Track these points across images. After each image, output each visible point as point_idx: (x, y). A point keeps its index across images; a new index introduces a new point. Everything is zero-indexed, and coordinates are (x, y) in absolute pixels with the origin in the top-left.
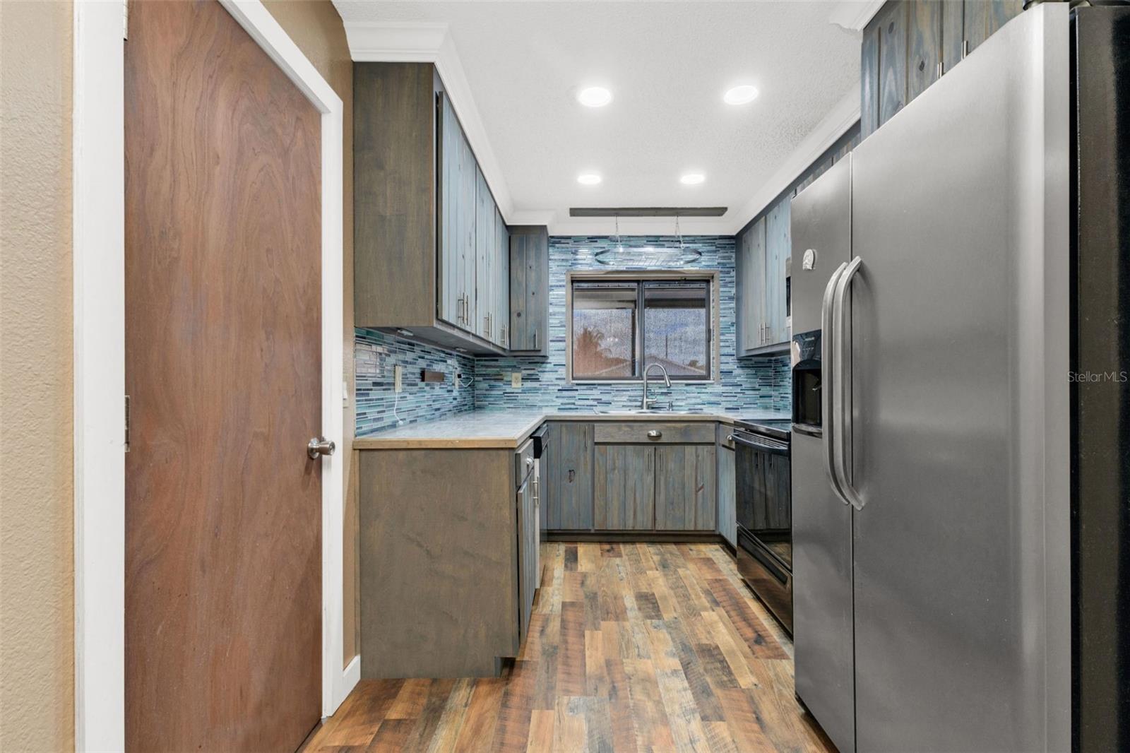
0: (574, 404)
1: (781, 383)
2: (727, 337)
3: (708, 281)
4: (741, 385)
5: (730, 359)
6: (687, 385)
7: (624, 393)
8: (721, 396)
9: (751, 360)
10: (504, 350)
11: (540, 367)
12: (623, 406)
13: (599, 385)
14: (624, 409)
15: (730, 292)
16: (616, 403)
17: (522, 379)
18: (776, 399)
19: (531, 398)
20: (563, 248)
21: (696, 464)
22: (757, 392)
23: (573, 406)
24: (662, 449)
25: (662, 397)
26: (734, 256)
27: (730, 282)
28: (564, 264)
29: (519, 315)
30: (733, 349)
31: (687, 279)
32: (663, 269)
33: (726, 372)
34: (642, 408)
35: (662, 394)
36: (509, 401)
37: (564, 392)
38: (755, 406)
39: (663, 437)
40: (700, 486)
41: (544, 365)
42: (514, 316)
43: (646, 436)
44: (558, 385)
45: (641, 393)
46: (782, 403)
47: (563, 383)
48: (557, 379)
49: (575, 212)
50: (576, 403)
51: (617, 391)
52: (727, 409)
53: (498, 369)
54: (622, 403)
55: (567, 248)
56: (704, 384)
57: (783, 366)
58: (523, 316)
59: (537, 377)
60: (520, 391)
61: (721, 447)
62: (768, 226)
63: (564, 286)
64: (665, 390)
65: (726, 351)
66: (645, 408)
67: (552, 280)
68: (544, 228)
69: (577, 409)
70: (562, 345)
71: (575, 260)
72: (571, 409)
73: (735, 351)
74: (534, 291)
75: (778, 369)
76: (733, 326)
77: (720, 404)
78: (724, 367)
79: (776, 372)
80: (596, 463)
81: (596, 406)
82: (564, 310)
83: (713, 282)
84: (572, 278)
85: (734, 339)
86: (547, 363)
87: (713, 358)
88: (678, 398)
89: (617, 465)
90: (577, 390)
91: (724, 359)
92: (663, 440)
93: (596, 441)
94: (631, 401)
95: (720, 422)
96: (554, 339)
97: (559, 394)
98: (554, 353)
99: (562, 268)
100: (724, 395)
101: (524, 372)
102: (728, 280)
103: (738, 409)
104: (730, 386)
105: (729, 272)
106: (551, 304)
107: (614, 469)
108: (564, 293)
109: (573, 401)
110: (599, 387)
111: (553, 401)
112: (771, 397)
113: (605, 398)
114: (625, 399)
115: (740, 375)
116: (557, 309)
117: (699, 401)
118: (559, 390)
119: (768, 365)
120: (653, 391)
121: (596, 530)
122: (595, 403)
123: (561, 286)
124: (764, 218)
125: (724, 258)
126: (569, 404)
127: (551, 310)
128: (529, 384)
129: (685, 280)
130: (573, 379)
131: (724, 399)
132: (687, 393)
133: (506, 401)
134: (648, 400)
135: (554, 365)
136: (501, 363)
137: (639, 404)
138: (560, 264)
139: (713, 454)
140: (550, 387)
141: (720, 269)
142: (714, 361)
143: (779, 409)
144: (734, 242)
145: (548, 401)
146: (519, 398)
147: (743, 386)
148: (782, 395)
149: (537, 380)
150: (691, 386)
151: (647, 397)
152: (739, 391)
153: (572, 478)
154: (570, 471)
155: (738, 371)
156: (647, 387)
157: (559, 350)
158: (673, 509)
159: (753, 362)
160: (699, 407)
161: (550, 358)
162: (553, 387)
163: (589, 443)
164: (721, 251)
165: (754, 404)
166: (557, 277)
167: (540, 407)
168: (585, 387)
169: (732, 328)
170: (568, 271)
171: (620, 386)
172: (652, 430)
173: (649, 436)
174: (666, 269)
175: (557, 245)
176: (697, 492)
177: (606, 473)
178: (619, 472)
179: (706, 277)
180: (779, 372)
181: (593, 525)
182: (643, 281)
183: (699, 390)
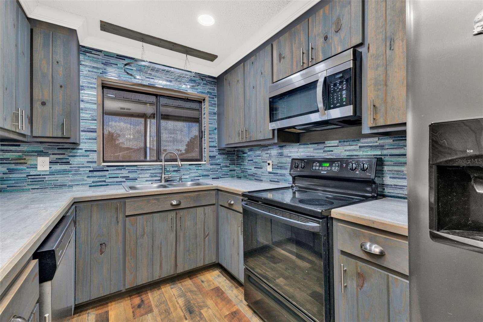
0: (105, 181)
1: (242, 163)
2: (213, 136)
3: (200, 102)
4: (220, 164)
5: (214, 149)
6: (190, 165)
7: (147, 171)
8: (209, 171)
9: (225, 150)
10: (24, 135)
11: (71, 152)
12: (146, 181)
13: (127, 166)
14: (147, 183)
15: (214, 110)
16: (140, 179)
17: (50, 162)
18: (238, 172)
19: (59, 179)
20: (93, 57)
21: (204, 219)
22: (228, 168)
23: (104, 183)
24: (181, 213)
25: (174, 173)
26: (216, 89)
27: (214, 104)
28: (95, 70)
29: (43, 104)
30: (216, 143)
31: (189, 98)
32: (174, 89)
33: (212, 157)
34: (161, 182)
35: (174, 171)
36: (34, 183)
37: (95, 173)
38: (227, 176)
39: (182, 204)
40: (206, 234)
41: (75, 151)
42: (37, 105)
43: (170, 205)
44: (90, 167)
45: (160, 171)
46: (243, 174)
47: (94, 165)
48: (88, 162)
49: (106, 27)
50: (107, 180)
51: (141, 170)
52: (213, 178)
53: (20, 154)
54: (146, 179)
55: (98, 59)
56: (200, 164)
57: (243, 154)
58: (49, 105)
59: (68, 161)
60: (48, 173)
61: (219, 206)
62: (246, 68)
63: (94, 88)
64: (176, 169)
65: (212, 144)
66: (163, 181)
67: (83, 81)
68: (73, 32)
69: (108, 185)
70: (94, 135)
71: (105, 69)
72: (101, 185)
73: (217, 145)
74: (61, 84)
75: (239, 155)
76: (216, 130)
77: (209, 176)
78: (212, 154)
79: (238, 157)
80: (127, 233)
81: (125, 182)
82: (95, 107)
83: (204, 103)
84: (102, 83)
85: (216, 137)
86: (78, 149)
87: (204, 148)
88: (185, 173)
89: (146, 231)
90: (108, 170)
91: (211, 149)
92: (182, 206)
93: (127, 214)
94: (152, 177)
95: (218, 190)
96: (86, 129)
97: (90, 174)
98: (85, 141)
99: (93, 73)
100: (211, 170)
101: (52, 156)
102: (213, 102)
103: (219, 178)
104: (215, 165)
105: (213, 98)
106: (82, 101)
107: (143, 235)
108: (95, 94)
109: (104, 179)
110: (127, 168)
111: (84, 180)
112: (235, 170)
113: (131, 176)
114: (148, 175)
115: (220, 159)
116: (88, 105)
117: (197, 174)
118: (90, 171)
119: (233, 153)
120: (168, 169)
121: (126, 289)
122: (124, 180)
123: (92, 88)
124: (243, 64)
125: (210, 89)
126: (100, 182)
127: (82, 105)
128: (58, 167)
129: (188, 99)
130: (104, 161)
131: (211, 173)
132: (190, 170)
133: (30, 183)
134: (165, 176)
135: (86, 151)
136: (24, 148)
137: (159, 178)
138: (90, 69)
139: (214, 211)
140: (81, 169)
141: (209, 95)
142: (205, 150)
143: (241, 178)
144: (216, 81)
145: (79, 180)
146: (46, 179)
147: (221, 165)
148: (242, 170)
149: (68, 163)
150: (192, 166)
151: (164, 174)
152: (219, 168)
153: (103, 250)
154: (101, 244)
155: (218, 156)
156: (164, 167)
157: (89, 139)
158: (189, 255)
159: (226, 151)
160: (198, 178)
161: (81, 145)
162: (84, 169)
163: (121, 217)
164: (209, 85)
165: (227, 175)
166: (88, 80)
167: (71, 186)
168: (115, 168)
169: (215, 131)
170: (98, 76)
171: (144, 166)
172: (173, 200)
173: (172, 205)
174: (176, 89)
175: (87, 54)
176: (205, 238)
177: (137, 238)
178: (147, 235)
179: (200, 99)
180: (241, 157)
181: (124, 285)
182: (160, 95)
183: (197, 168)
